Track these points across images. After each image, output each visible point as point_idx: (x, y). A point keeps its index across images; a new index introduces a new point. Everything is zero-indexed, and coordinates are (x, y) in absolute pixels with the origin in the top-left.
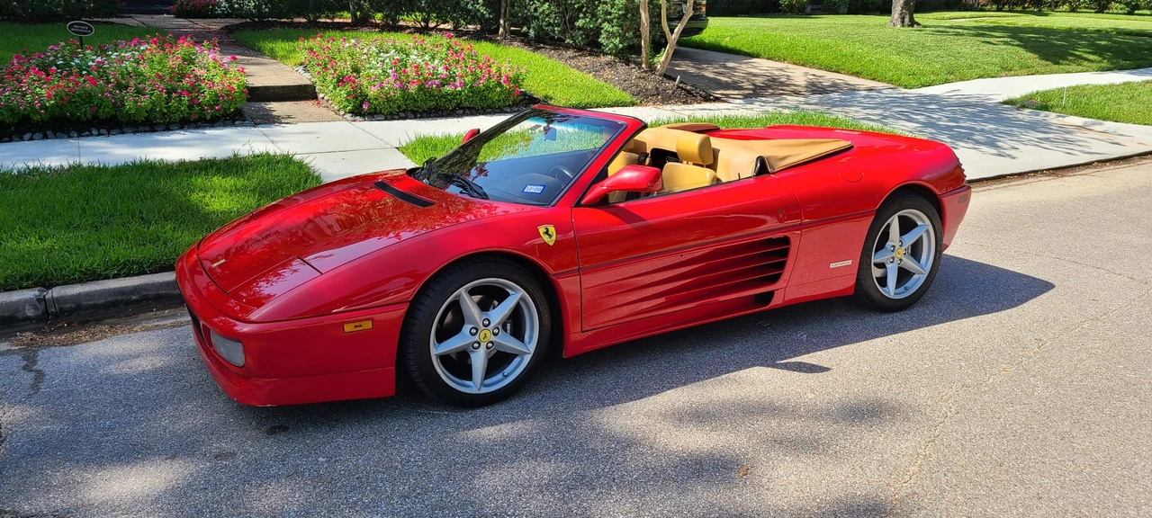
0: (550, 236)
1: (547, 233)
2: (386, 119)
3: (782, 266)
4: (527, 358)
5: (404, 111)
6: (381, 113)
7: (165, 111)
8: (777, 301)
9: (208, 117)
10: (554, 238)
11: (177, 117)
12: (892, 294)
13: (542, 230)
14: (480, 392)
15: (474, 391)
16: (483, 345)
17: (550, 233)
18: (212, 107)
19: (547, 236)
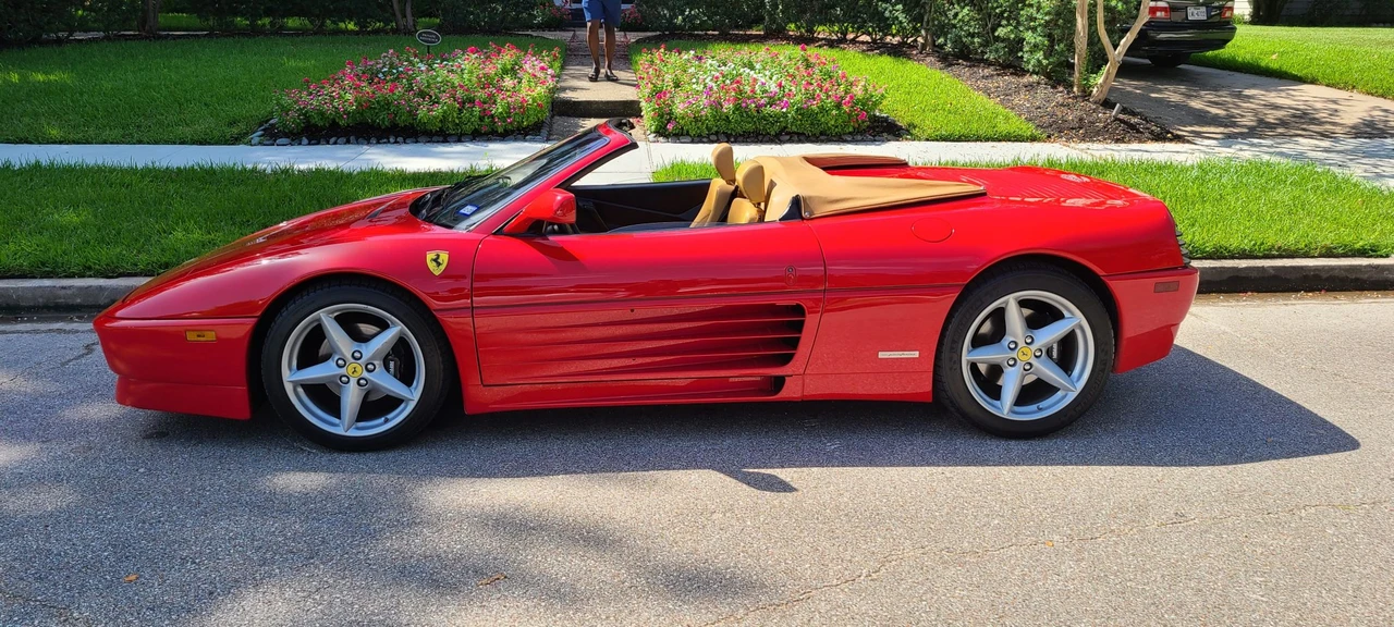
0: (439, 264)
1: (436, 260)
2: (692, 142)
3: (794, 343)
4: (411, 406)
5: (717, 133)
6: (688, 134)
7: (457, 121)
8: (791, 391)
9: (500, 130)
10: (443, 267)
11: (468, 128)
12: (1006, 411)
13: (430, 256)
14: (348, 434)
15: (339, 431)
16: (353, 381)
17: (440, 260)
18: (504, 119)
19: (434, 264)
